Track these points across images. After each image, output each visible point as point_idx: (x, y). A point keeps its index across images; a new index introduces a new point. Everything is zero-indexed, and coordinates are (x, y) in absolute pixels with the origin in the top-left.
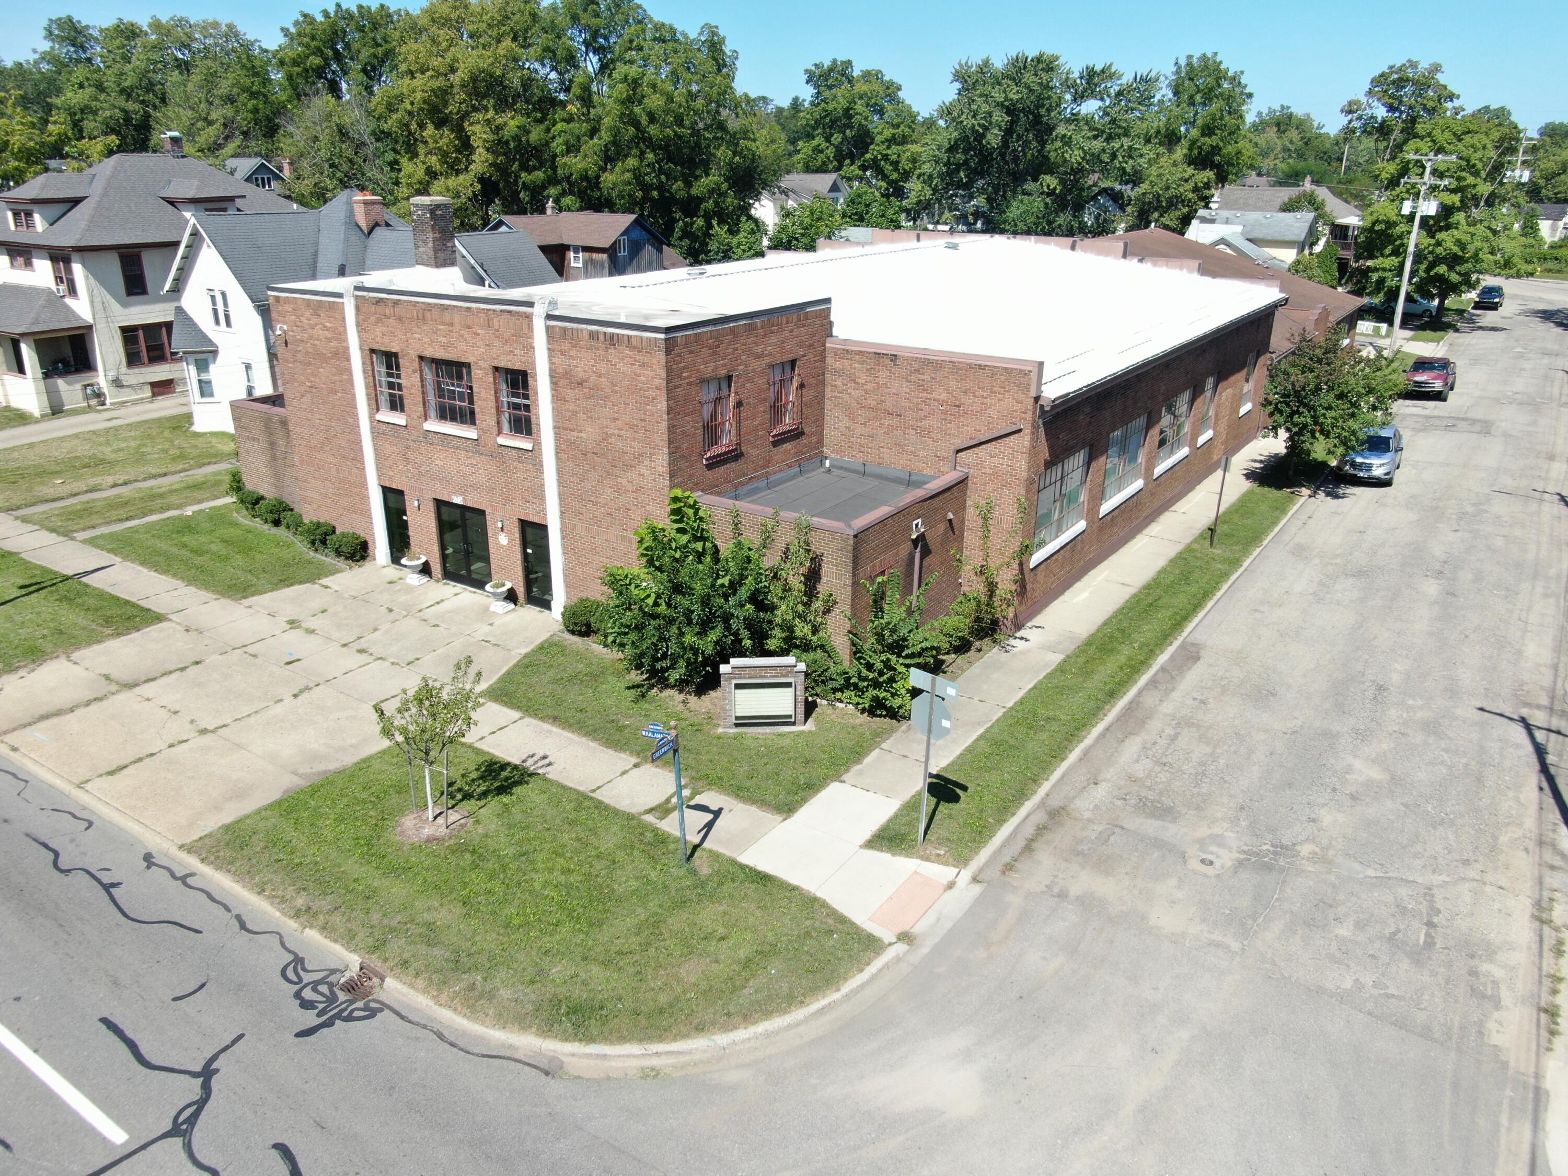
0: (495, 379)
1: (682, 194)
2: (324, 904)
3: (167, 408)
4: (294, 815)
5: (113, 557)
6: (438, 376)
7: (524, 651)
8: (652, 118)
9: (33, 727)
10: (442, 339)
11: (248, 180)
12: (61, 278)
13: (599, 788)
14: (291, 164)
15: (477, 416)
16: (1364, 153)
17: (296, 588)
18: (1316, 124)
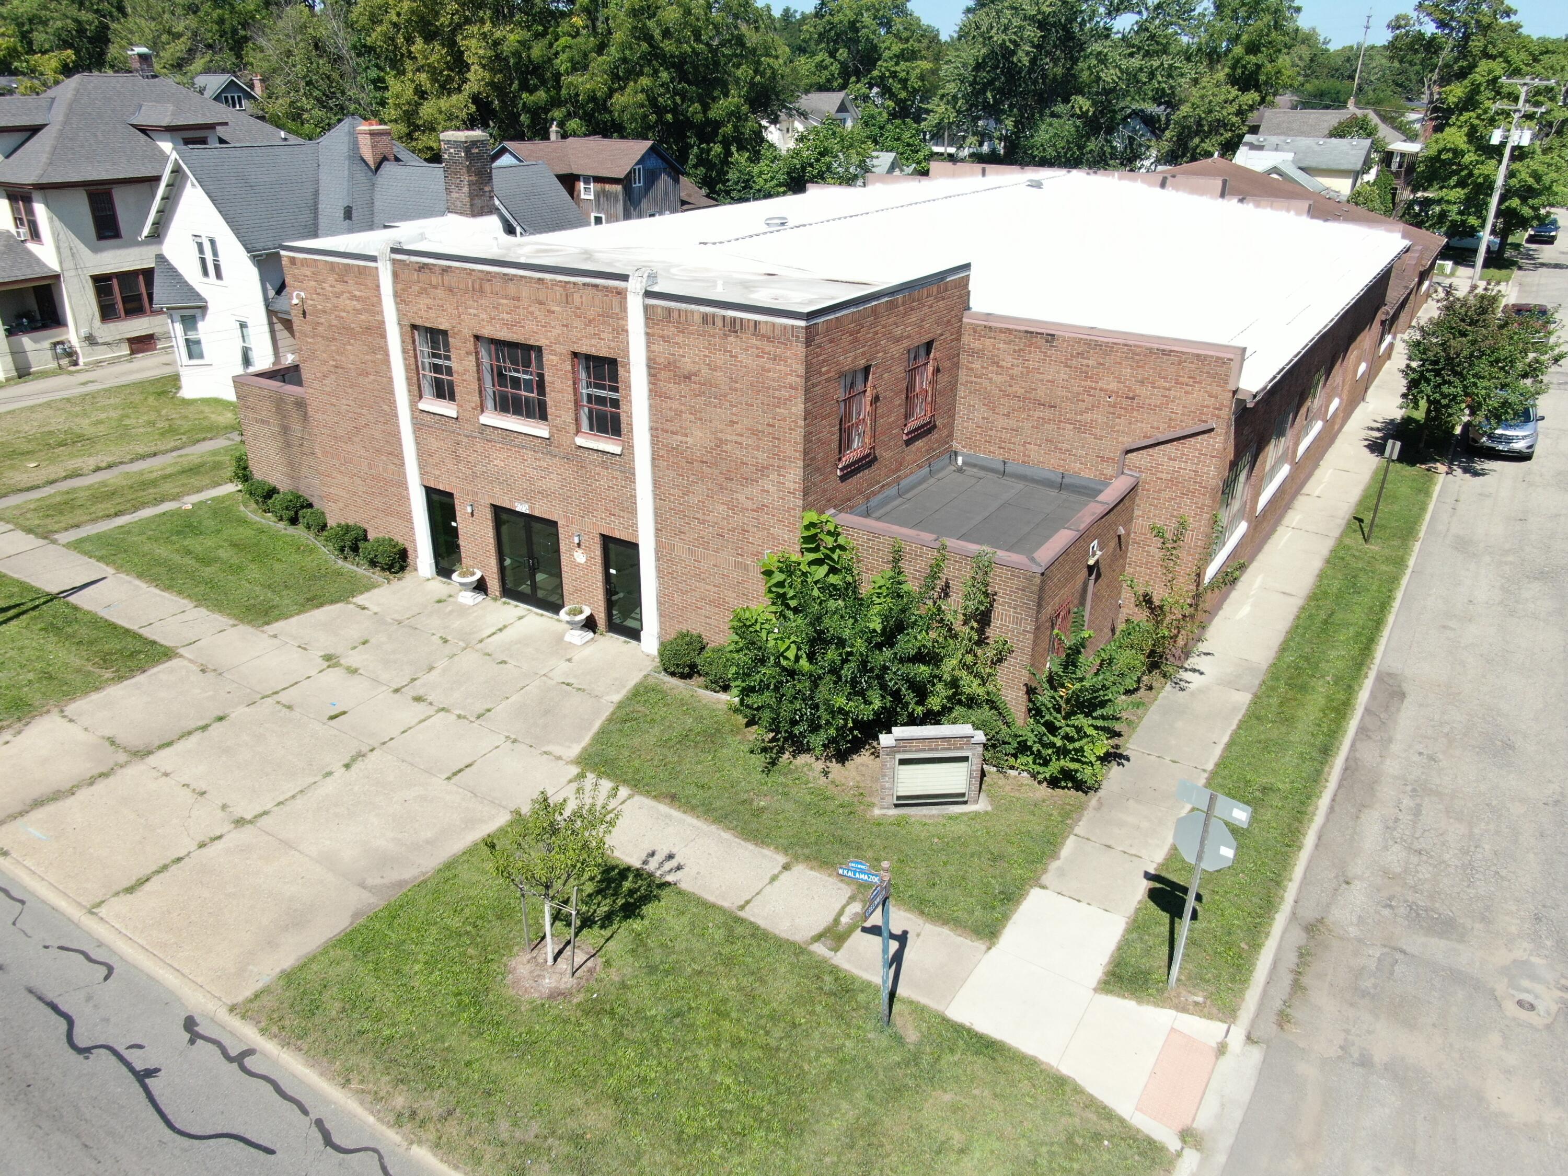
0: (573, 366)
1: (699, 117)
2: (432, 1104)
3: (149, 369)
4: (371, 957)
5: (102, 565)
6: (498, 360)
7: (617, 697)
8: (666, 33)
9: (25, 819)
10: (505, 316)
11: (217, 98)
12: (21, 219)
13: (747, 902)
14: (262, 81)
15: (549, 411)
16: (1376, 70)
17: (327, 608)
18: (1321, 39)
